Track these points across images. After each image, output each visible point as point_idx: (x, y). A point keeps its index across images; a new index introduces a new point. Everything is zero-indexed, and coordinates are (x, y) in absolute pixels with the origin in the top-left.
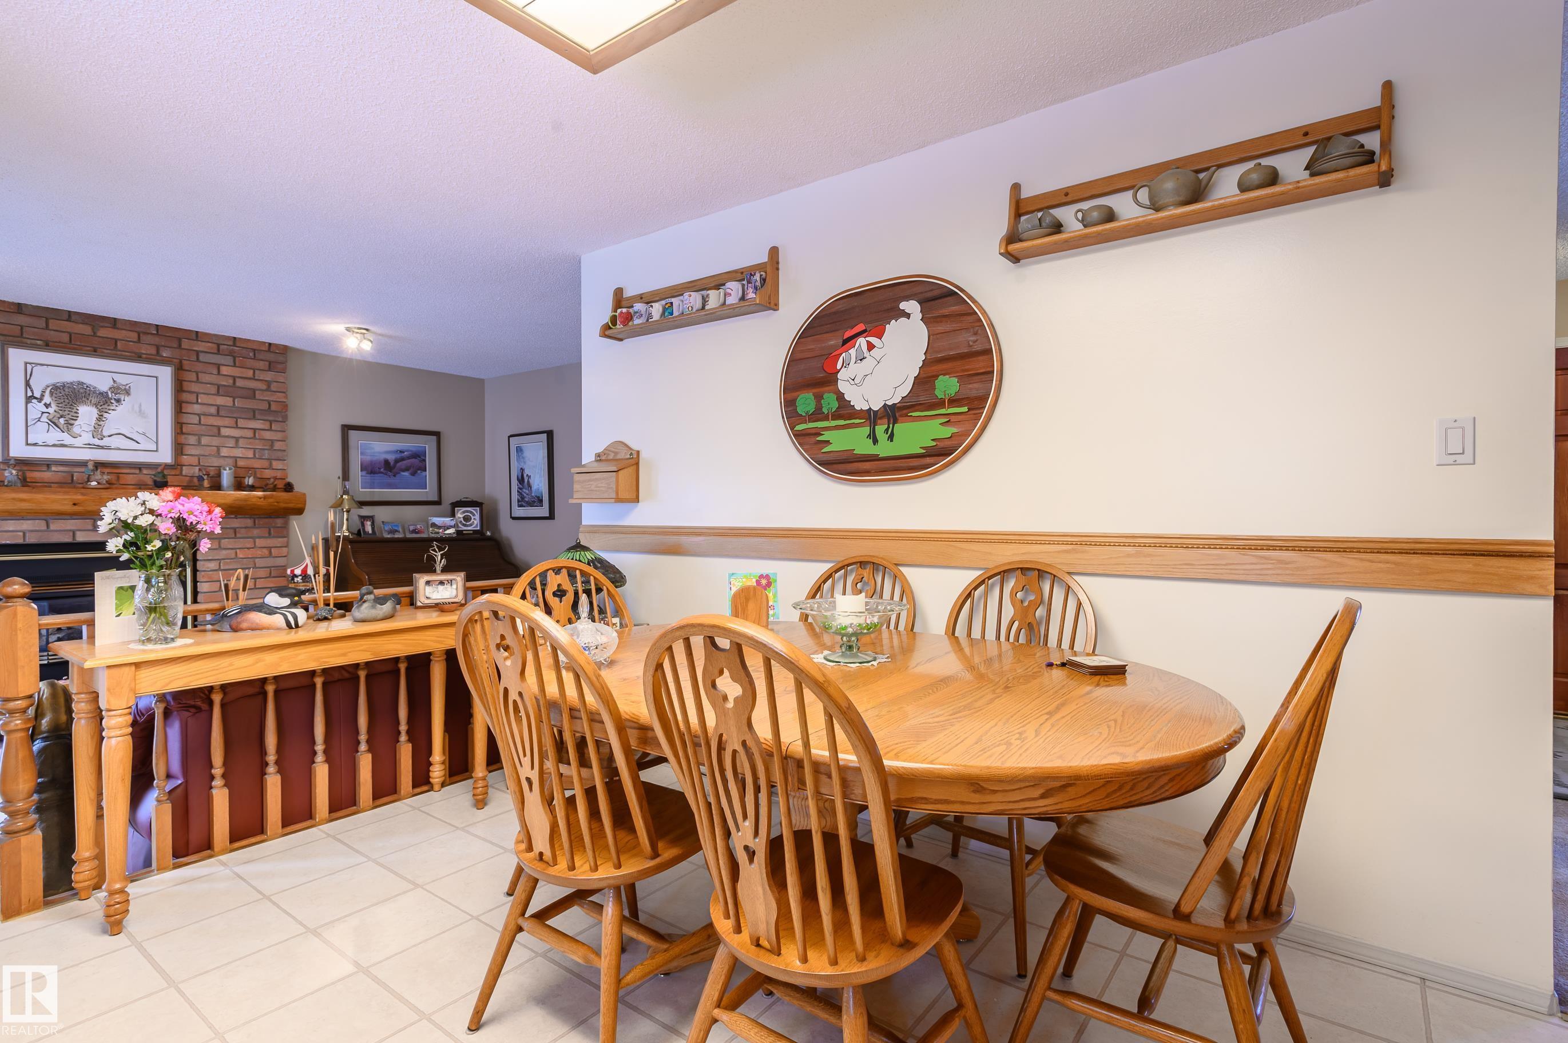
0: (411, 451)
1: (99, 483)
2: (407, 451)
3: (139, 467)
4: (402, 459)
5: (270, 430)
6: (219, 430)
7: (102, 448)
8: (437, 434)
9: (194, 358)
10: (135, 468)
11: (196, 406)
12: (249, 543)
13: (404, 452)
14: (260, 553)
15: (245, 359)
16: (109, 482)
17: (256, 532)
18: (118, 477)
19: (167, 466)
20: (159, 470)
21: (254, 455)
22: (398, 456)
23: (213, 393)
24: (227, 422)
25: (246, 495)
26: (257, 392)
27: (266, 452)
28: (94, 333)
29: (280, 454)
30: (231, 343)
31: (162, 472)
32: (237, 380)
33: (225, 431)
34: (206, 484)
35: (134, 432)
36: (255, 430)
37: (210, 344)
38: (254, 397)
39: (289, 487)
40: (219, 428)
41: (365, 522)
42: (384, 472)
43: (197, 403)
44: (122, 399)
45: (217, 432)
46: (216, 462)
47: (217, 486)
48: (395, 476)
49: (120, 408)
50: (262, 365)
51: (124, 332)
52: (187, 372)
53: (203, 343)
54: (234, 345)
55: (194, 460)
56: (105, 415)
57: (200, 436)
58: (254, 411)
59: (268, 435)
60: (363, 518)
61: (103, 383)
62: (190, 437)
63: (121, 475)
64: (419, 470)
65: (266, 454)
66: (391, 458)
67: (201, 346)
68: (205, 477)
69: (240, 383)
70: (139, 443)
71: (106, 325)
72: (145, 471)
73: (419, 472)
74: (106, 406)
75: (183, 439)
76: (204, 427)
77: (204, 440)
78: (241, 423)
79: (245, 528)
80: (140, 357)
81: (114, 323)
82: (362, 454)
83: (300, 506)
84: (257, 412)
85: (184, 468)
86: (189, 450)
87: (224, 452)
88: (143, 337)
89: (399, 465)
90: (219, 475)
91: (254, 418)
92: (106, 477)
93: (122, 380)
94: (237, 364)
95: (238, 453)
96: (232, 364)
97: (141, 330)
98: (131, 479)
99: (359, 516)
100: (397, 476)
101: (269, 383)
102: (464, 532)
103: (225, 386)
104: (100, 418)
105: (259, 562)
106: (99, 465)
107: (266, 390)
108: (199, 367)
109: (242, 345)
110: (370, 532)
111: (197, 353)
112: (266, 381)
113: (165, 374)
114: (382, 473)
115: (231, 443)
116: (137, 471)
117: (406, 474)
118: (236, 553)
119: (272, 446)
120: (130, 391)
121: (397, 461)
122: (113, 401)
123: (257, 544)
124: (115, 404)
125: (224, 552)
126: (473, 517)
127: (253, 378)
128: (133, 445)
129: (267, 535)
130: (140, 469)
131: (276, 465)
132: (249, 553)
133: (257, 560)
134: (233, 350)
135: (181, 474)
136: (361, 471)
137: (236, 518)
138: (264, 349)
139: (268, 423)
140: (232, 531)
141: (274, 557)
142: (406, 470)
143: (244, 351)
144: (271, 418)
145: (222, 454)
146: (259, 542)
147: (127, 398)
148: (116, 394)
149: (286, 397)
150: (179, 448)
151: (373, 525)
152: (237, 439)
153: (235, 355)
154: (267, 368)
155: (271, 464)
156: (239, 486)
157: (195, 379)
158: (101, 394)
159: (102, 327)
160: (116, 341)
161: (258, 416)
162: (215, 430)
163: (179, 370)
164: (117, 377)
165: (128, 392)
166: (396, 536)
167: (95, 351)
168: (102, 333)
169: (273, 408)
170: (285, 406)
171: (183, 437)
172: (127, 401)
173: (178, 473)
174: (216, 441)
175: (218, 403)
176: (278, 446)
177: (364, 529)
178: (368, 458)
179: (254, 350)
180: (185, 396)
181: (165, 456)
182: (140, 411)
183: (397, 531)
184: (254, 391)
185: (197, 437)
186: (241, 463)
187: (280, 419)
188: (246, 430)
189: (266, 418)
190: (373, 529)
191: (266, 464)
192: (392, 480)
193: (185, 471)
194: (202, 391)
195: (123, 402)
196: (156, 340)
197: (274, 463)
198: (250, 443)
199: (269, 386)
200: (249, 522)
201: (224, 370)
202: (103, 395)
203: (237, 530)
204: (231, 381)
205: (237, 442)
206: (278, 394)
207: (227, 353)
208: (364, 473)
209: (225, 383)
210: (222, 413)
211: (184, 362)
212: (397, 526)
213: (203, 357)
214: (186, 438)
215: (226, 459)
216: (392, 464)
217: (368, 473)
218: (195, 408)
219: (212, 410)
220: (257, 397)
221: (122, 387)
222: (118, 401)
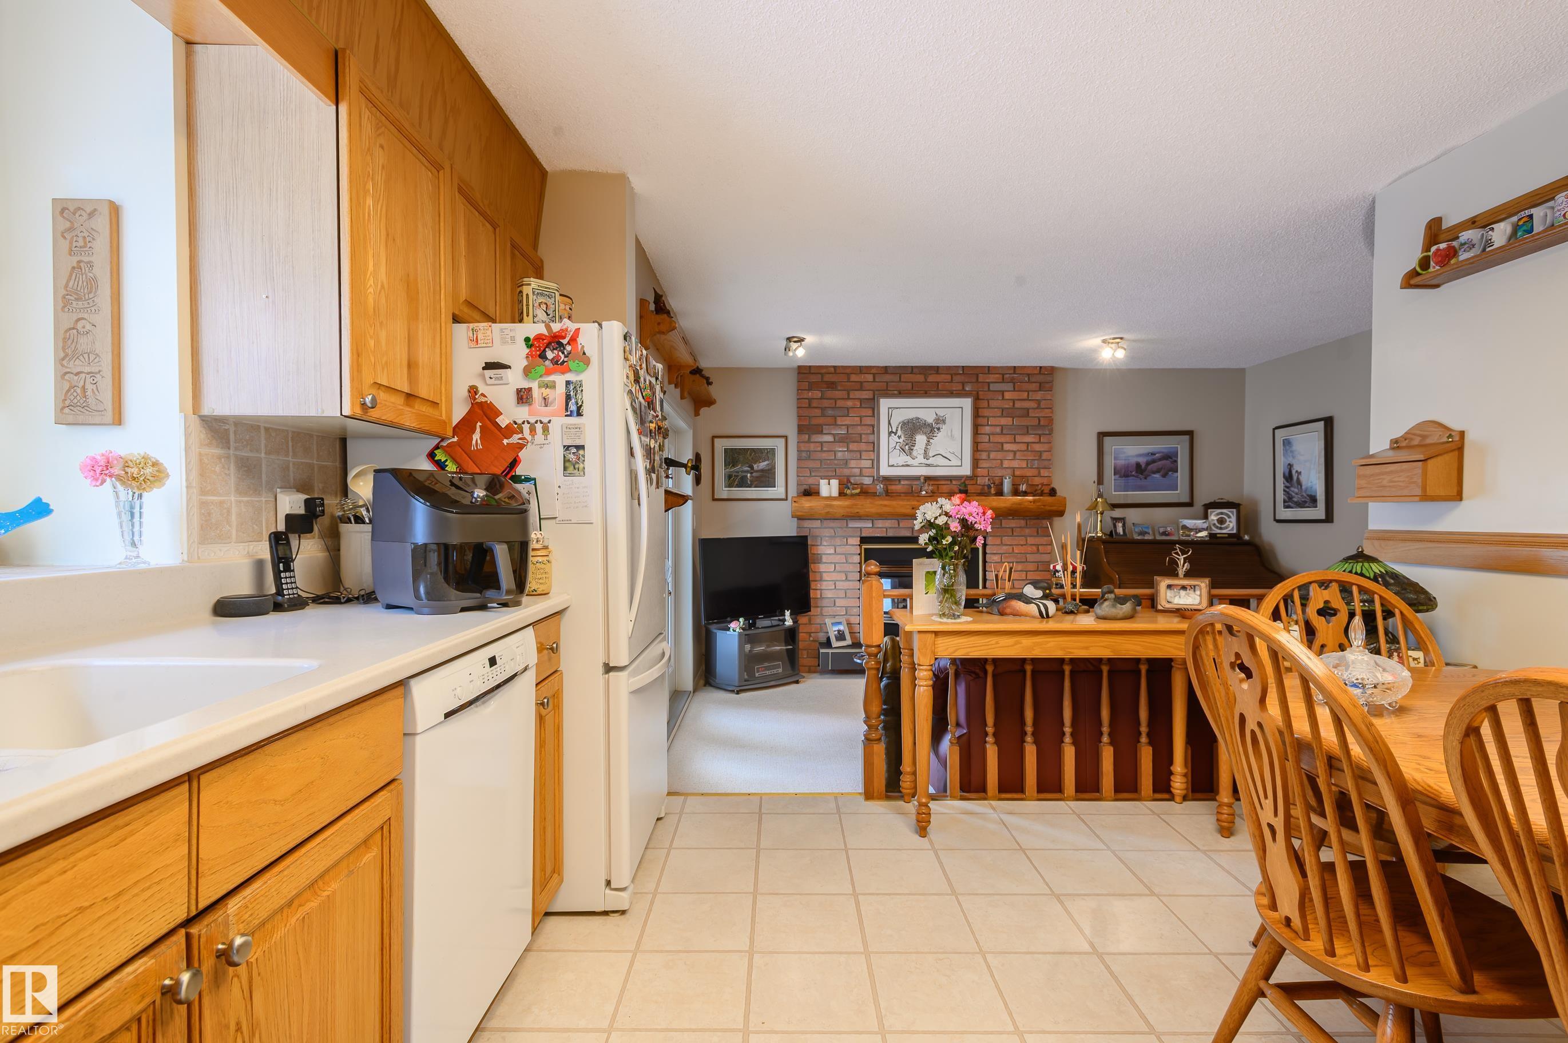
0: (1162, 452)
1: (927, 492)
2: (1158, 453)
3: (950, 479)
4: (1154, 461)
5: (1039, 442)
6: (1002, 446)
7: (928, 465)
8: (1190, 433)
9: (986, 389)
10: (948, 480)
11: (987, 428)
12: (1022, 541)
13: (1155, 454)
14: (1031, 550)
15: (1022, 384)
16: (933, 492)
17: (1027, 531)
18: (938, 487)
19: (967, 478)
20: (963, 481)
21: (1027, 465)
22: (1150, 458)
23: (998, 415)
24: (1008, 438)
25: (1020, 500)
26: (1030, 411)
27: (1036, 462)
28: (926, 380)
29: (1046, 463)
30: (1012, 372)
31: (964, 482)
32: (1016, 402)
33: (1007, 447)
34: (993, 491)
35: (948, 452)
36: (1028, 443)
37: (997, 375)
38: (1028, 415)
39: (1053, 492)
40: (1002, 444)
41: (1117, 524)
42: (1136, 474)
43: (988, 425)
44: (941, 428)
45: (1001, 447)
46: (1000, 473)
47: (1000, 493)
48: (1146, 478)
50: (1034, 386)
51: (943, 375)
52: (982, 401)
53: (993, 375)
54: (1015, 373)
55: (985, 472)
56: (931, 441)
57: (989, 452)
58: (1027, 427)
59: (1037, 447)
60: (1115, 520)
61: (929, 417)
62: (983, 453)
64: (1170, 471)
65: (1036, 464)
66: (1142, 460)
67: (991, 378)
68: (992, 485)
69: (1018, 405)
70: (950, 460)
71: (932, 372)
72: (954, 482)
73: (1170, 473)
74: (931, 434)
75: (977, 455)
76: (992, 444)
77: (993, 455)
78: (1019, 438)
79: (1020, 527)
80: (952, 393)
81: (937, 370)
82: (1115, 459)
83: (1061, 508)
84: (1029, 428)
85: (978, 478)
86: (983, 464)
87: (1006, 464)
88: (955, 378)
89: (1150, 467)
90: (1002, 484)
91: (1028, 433)
92: (931, 488)
93: (941, 413)
94: (1016, 389)
95: (1015, 464)
96: (1012, 389)
97: (952, 371)
98: (945, 489)
99: (1111, 518)
100: (1148, 478)
101: (1038, 402)
102: (1218, 535)
103: (1007, 408)
104: (928, 443)
105: (1030, 558)
106: (928, 479)
107: (1037, 408)
108: (990, 395)
109: (1020, 372)
110: (1122, 533)
111: (989, 383)
112: (1037, 400)
113: (967, 403)
114: (1133, 476)
115: (1011, 456)
116: (949, 482)
117: (1157, 476)
118: (1013, 548)
119: (1041, 456)
120: (945, 420)
121: (1148, 464)
122: (935, 430)
123: (1028, 542)
124: (937, 431)
125: (1005, 548)
126: (1228, 520)
127: (1028, 400)
128: (945, 462)
129: (1036, 534)
130: (951, 481)
131: (1044, 473)
132: (1022, 549)
133: (1028, 555)
134: (1013, 377)
135: (976, 484)
136: (1115, 475)
137: (1013, 519)
138: (1036, 372)
139: (1038, 437)
140: (1010, 530)
141: (1042, 553)
142: (1157, 471)
143: (1021, 377)
144: (1040, 432)
145: (1004, 466)
146: (1030, 540)
147: (944, 426)
148: (937, 424)
149: (1052, 412)
150: (975, 463)
151: (1124, 526)
152: (1015, 452)
153: (1016, 381)
154: (1038, 389)
155: (1039, 472)
156: (1016, 492)
157: (986, 406)
158: (929, 425)
159: (931, 374)
160: (938, 383)
161: (1030, 432)
163: (977, 399)
166: (1146, 538)
167: (926, 393)
168: (931, 379)
169: (1042, 423)
170: (1050, 420)
171: (979, 453)
172: (944, 428)
173: (974, 482)
174: (999, 455)
175: (1002, 424)
176: (1045, 456)
177: (1116, 531)
178: (1121, 462)
179: (1028, 375)
180: (981, 421)
181: (966, 470)
182: (952, 435)
183: (1146, 533)
184: (1028, 409)
185: (987, 453)
186: (1017, 473)
187: (1048, 433)
188: (1021, 444)
189: (1034, 432)
190: (1124, 530)
191: (1035, 472)
192: (1144, 482)
193: (980, 481)
194: (991, 415)
195: (941, 430)
196: (963, 378)
197: (1042, 471)
198: (1024, 456)
199: (1039, 404)
200: (1022, 523)
201: (1007, 395)
202: (930, 425)
203: (1014, 529)
204: (1011, 404)
205: (1015, 454)
206: (1046, 410)
207: (1009, 380)
208: (1117, 476)
209: (1007, 406)
210: (1004, 432)
211: (980, 393)
212: (1148, 528)
213: (993, 387)
214: (980, 455)
215: (1007, 470)
216: (1143, 466)
217: (1120, 477)
218: (987, 429)
219: (998, 430)
220: (1030, 415)
221: (941, 419)
222: (939, 429)
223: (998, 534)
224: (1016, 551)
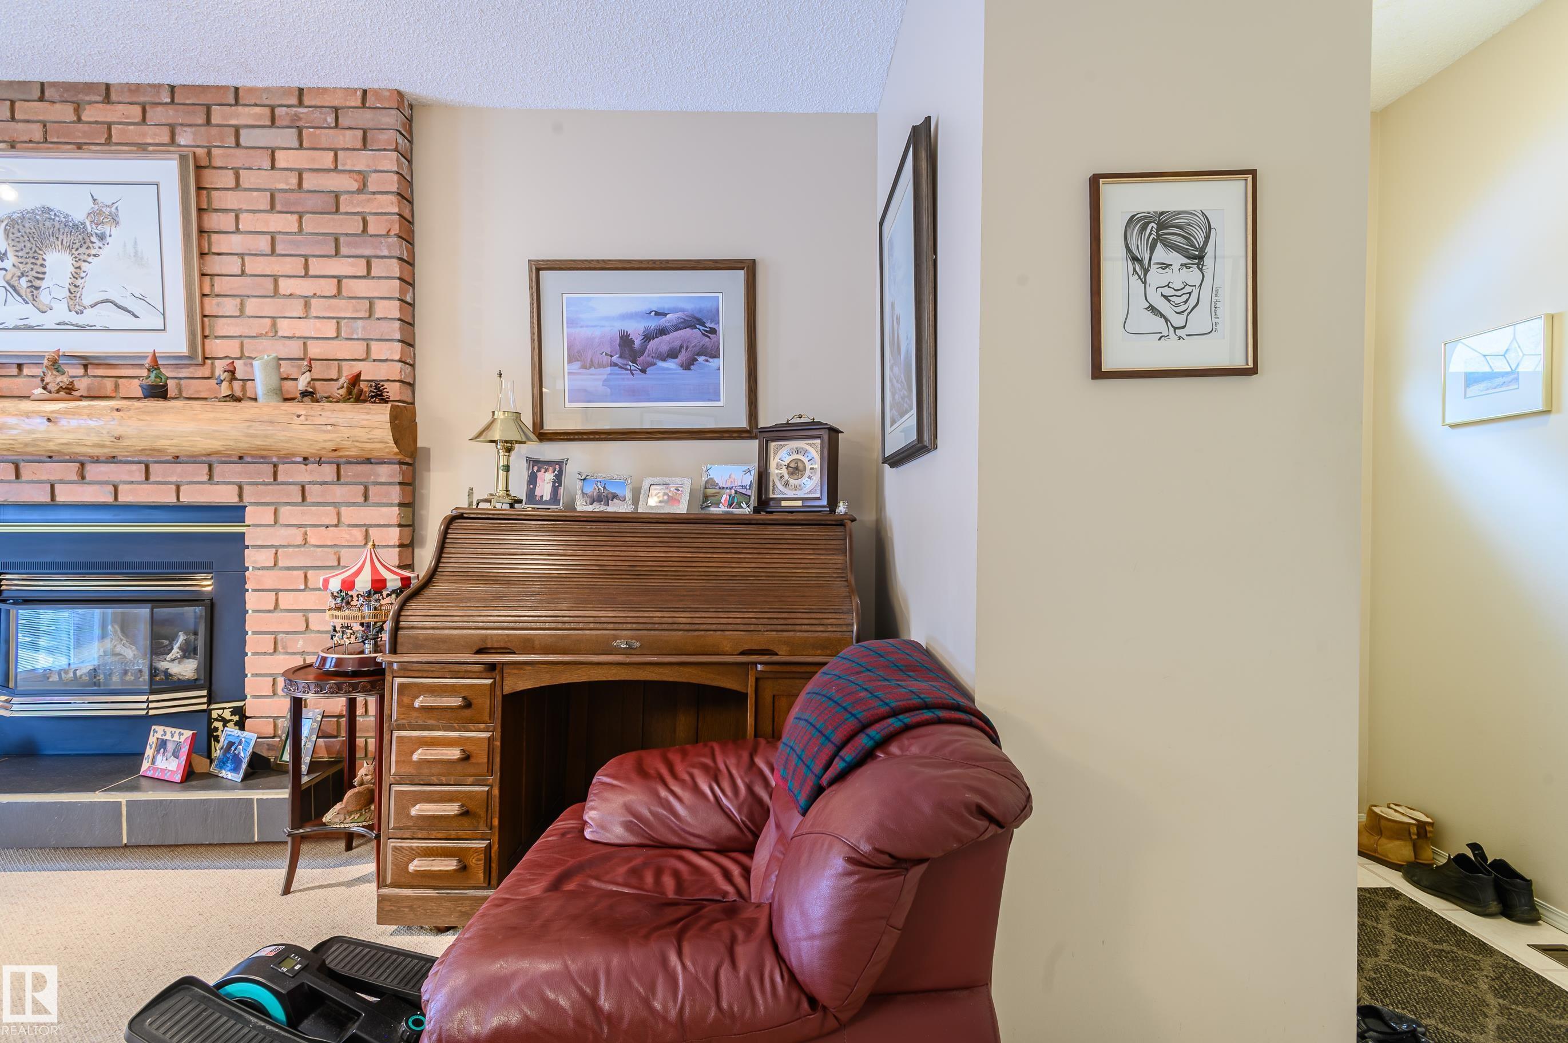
0: (683, 310)
2: (674, 311)
4: (662, 332)
5: (368, 276)
6: (276, 284)
7: (80, 328)
8: (749, 268)
9: (231, 141)
11: (235, 238)
12: (328, 516)
13: (665, 315)
14: (347, 536)
15: (318, 131)
17: (339, 493)
22: (653, 324)
23: (262, 208)
24: (295, 266)
26: (342, 198)
27: (360, 323)
28: (78, 116)
29: (384, 328)
30: (294, 101)
32: (305, 176)
33: (286, 286)
35: (128, 295)
36: (339, 279)
37: (257, 109)
38: (337, 209)
40: (276, 279)
41: (539, 478)
42: (620, 362)
43: (237, 231)
44: (108, 234)
45: (272, 287)
46: (269, 348)
48: (643, 371)
49: (106, 251)
50: (352, 138)
51: (120, 107)
52: (220, 171)
53: (247, 109)
54: (301, 103)
55: (233, 347)
56: (85, 266)
58: (337, 238)
60: (536, 464)
61: (78, 207)
63: (120, 381)
64: (699, 354)
65: (360, 329)
66: (636, 329)
67: (243, 116)
69: (311, 182)
70: (136, 317)
73: (701, 359)
74: (83, 251)
75: (211, 306)
76: (249, 280)
77: (251, 306)
78: (316, 266)
82: (571, 323)
84: (341, 240)
85: (210, 363)
86: (222, 327)
87: (285, 328)
89: (653, 344)
91: (338, 254)
93: (106, 195)
94: (305, 145)
95: (307, 328)
96: (296, 144)
97: (147, 98)
99: (529, 460)
100: (650, 371)
101: (363, 178)
102: (784, 503)
103: (284, 191)
104: (78, 273)
107: (360, 191)
108: (239, 158)
109: (313, 103)
110: (547, 497)
111: (237, 130)
112: (359, 172)
113: (168, 172)
114: (616, 365)
115: (297, 308)
117: (671, 364)
118: (306, 534)
119: (370, 310)
120: (117, 216)
121: (648, 337)
122: (94, 239)
123: (343, 519)
124: (98, 244)
125: (283, 531)
126: (805, 460)
127: (335, 170)
128: (126, 321)
129: (361, 499)
131: (382, 350)
133: (343, 552)
134: (297, 114)
136: (569, 362)
138: (353, 104)
139: (361, 263)
140: (296, 490)
142: (672, 354)
143: (317, 114)
144: (367, 252)
145: (281, 334)
146: (349, 515)
147: (115, 231)
148: (97, 224)
150: (199, 324)
151: (559, 478)
152: (307, 301)
153: (302, 124)
154: (359, 144)
155: (369, 350)
157: (232, 184)
158: (74, 227)
159: (89, 103)
160: (109, 126)
161: (344, 250)
162: (269, 283)
163: (194, 167)
164: (98, 191)
165: (115, 220)
166: (610, 509)
168: (89, 113)
169: (372, 229)
171: (216, 300)
172: (116, 235)
173: (207, 374)
174: (270, 307)
175: (273, 229)
176: (380, 309)
177: (531, 492)
178: (585, 333)
179: (336, 110)
180: (218, 221)
182: (136, 253)
183: (615, 496)
184: (337, 195)
185: (238, 300)
187: (386, 253)
188: (322, 281)
189: (354, 252)
190: (555, 490)
191: (358, 349)
192: (639, 381)
194: (244, 207)
195: (108, 239)
196: (169, 115)
197: (374, 346)
198: (331, 308)
199: (365, 184)
201: (283, 159)
202: (79, 229)
203: (307, 487)
204: (294, 181)
205: (307, 305)
206: (378, 196)
207: (285, 123)
208: (576, 365)
209: (282, 186)
210: (279, 249)
211: (215, 152)
212: (623, 484)
213: (247, 138)
214: (218, 305)
215: (288, 342)
216: (637, 343)
217: (584, 367)
218: (235, 243)
219: (263, 244)
220: (342, 209)
221: (107, 211)
222: (102, 237)
223: (267, 500)
224: (312, 540)
